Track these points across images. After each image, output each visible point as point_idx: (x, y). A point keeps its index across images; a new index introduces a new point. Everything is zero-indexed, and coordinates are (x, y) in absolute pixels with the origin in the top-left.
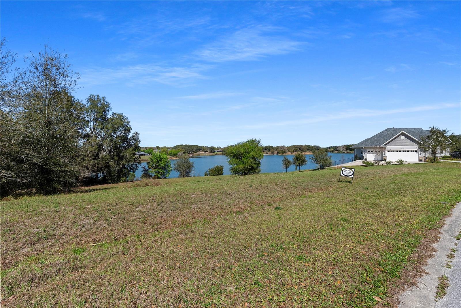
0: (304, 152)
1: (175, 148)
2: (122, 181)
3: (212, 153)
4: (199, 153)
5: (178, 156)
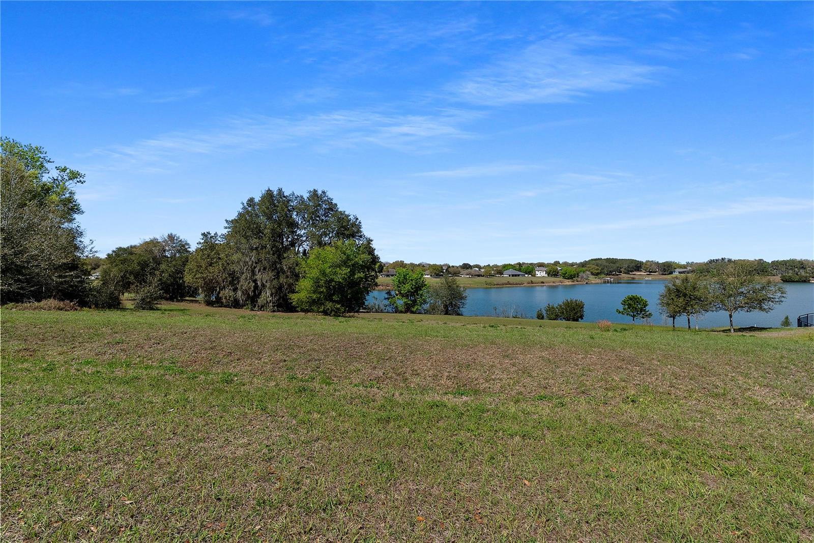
1: (583, 265)
3: (665, 274)
4: (635, 274)
5: (579, 279)
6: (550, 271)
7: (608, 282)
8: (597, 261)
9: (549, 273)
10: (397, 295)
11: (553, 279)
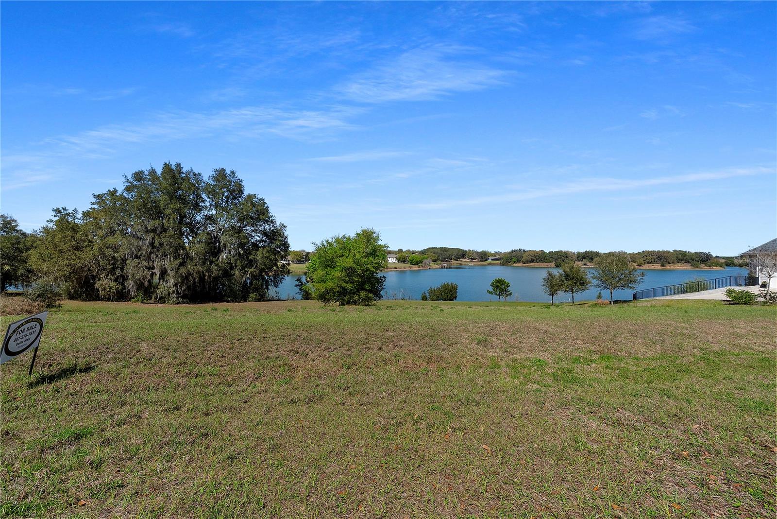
0: (670, 263)
1: (423, 252)
2: (251, 299)
3: (483, 261)
4: (461, 261)
5: (423, 265)
6: (400, 258)
7: (445, 268)
8: (434, 250)
9: (399, 260)
10: (308, 282)
11: (403, 265)
